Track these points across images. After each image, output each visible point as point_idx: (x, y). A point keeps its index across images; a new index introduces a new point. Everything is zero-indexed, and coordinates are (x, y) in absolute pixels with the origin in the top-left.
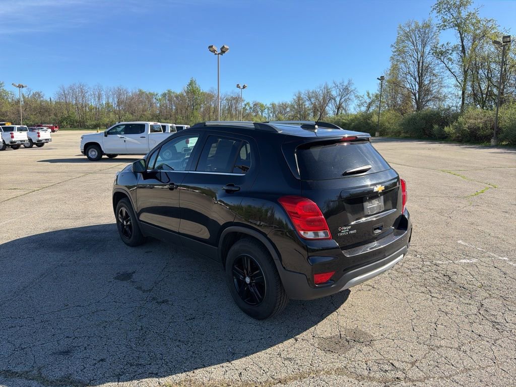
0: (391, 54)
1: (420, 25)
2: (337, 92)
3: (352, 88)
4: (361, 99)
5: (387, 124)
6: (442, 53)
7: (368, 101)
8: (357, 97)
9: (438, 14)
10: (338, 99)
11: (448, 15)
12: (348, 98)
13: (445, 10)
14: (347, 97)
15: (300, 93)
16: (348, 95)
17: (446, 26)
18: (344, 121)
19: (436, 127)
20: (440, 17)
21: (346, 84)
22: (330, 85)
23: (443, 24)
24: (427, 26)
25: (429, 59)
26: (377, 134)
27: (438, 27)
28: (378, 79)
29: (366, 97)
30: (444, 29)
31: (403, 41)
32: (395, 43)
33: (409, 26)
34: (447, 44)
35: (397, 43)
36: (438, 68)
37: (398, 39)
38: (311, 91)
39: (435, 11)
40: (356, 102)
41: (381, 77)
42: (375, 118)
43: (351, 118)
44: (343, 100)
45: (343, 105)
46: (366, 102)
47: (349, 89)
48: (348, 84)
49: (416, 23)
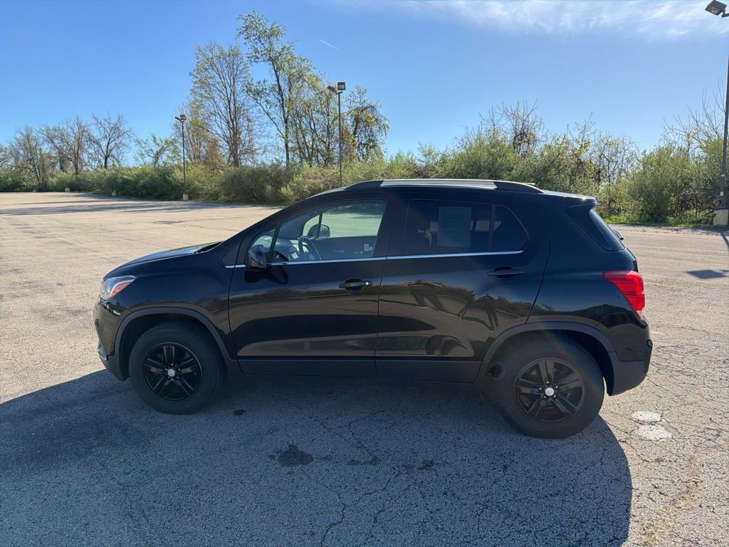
0: (191, 86)
1: (226, 51)
2: (100, 132)
3: (124, 128)
4: (144, 145)
5: (196, 182)
6: (258, 93)
7: (156, 149)
8: (138, 142)
9: (246, 41)
10: (104, 144)
11: (259, 44)
12: (120, 143)
13: (254, 38)
14: (118, 141)
15: (29, 131)
16: (120, 138)
17: (257, 58)
18: (125, 177)
19: (269, 187)
20: (249, 46)
21: (114, 121)
22: (87, 120)
23: (254, 54)
24: (236, 54)
25: (242, 97)
26: (185, 197)
27: (249, 58)
28: (176, 118)
29: (151, 143)
30: (257, 62)
31: (206, 69)
32: (194, 71)
33: (211, 51)
34: (264, 81)
35: (198, 70)
36: (254, 110)
37: (198, 66)
38: (51, 128)
39: (242, 36)
40: (135, 149)
41: (181, 116)
42: (178, 175)
43: (136, 172)
44: (112, 145)
45: (112, 152)
46: (152, 150)
47: (121, 128)
48: (119, 121)
49: (220, 48)
